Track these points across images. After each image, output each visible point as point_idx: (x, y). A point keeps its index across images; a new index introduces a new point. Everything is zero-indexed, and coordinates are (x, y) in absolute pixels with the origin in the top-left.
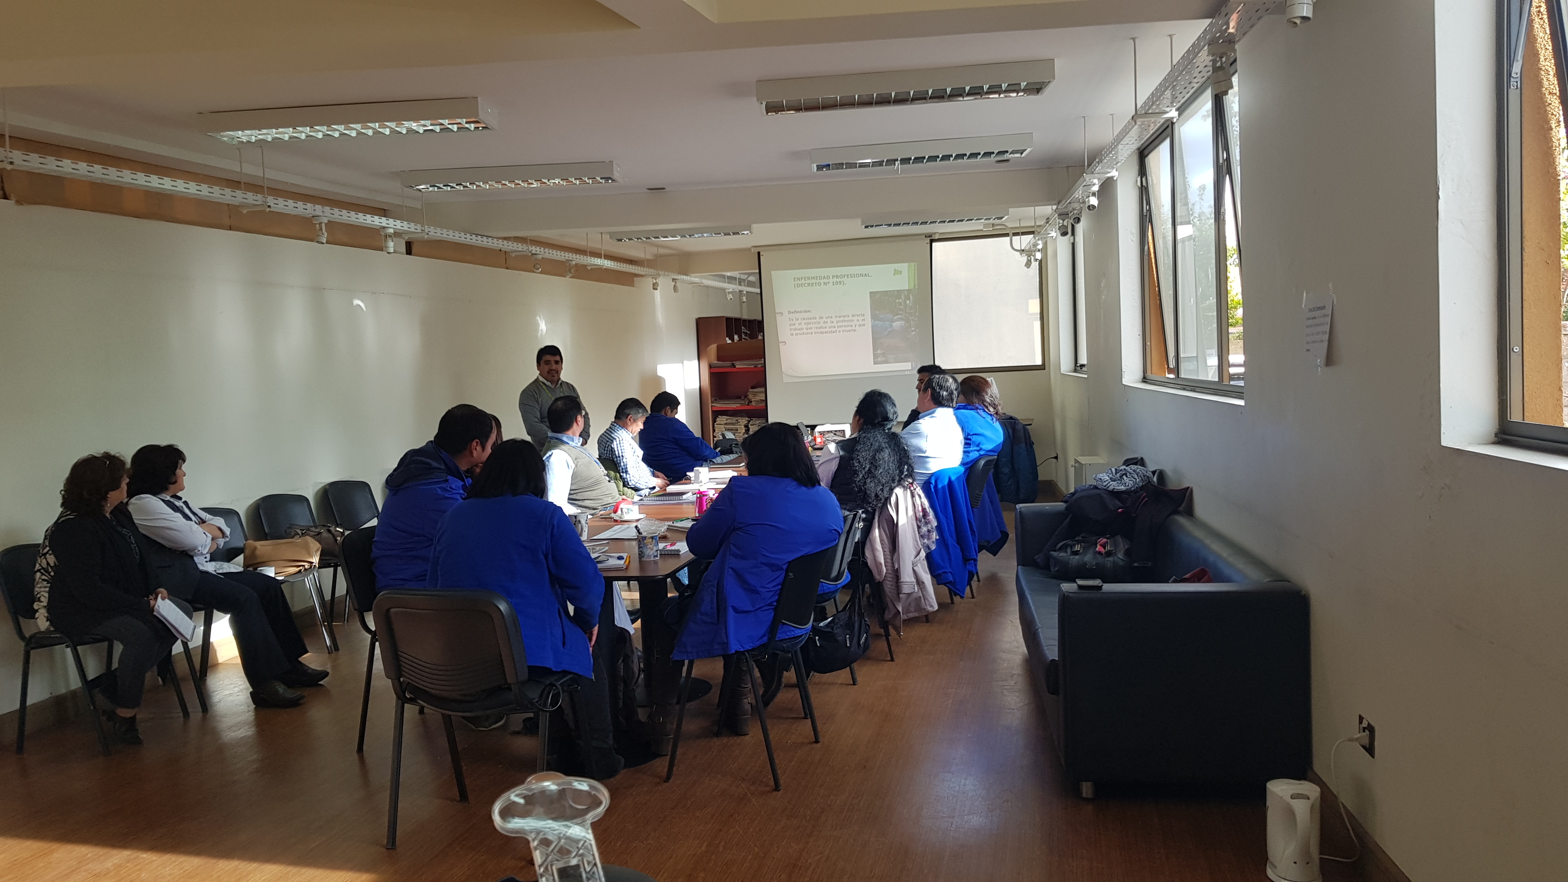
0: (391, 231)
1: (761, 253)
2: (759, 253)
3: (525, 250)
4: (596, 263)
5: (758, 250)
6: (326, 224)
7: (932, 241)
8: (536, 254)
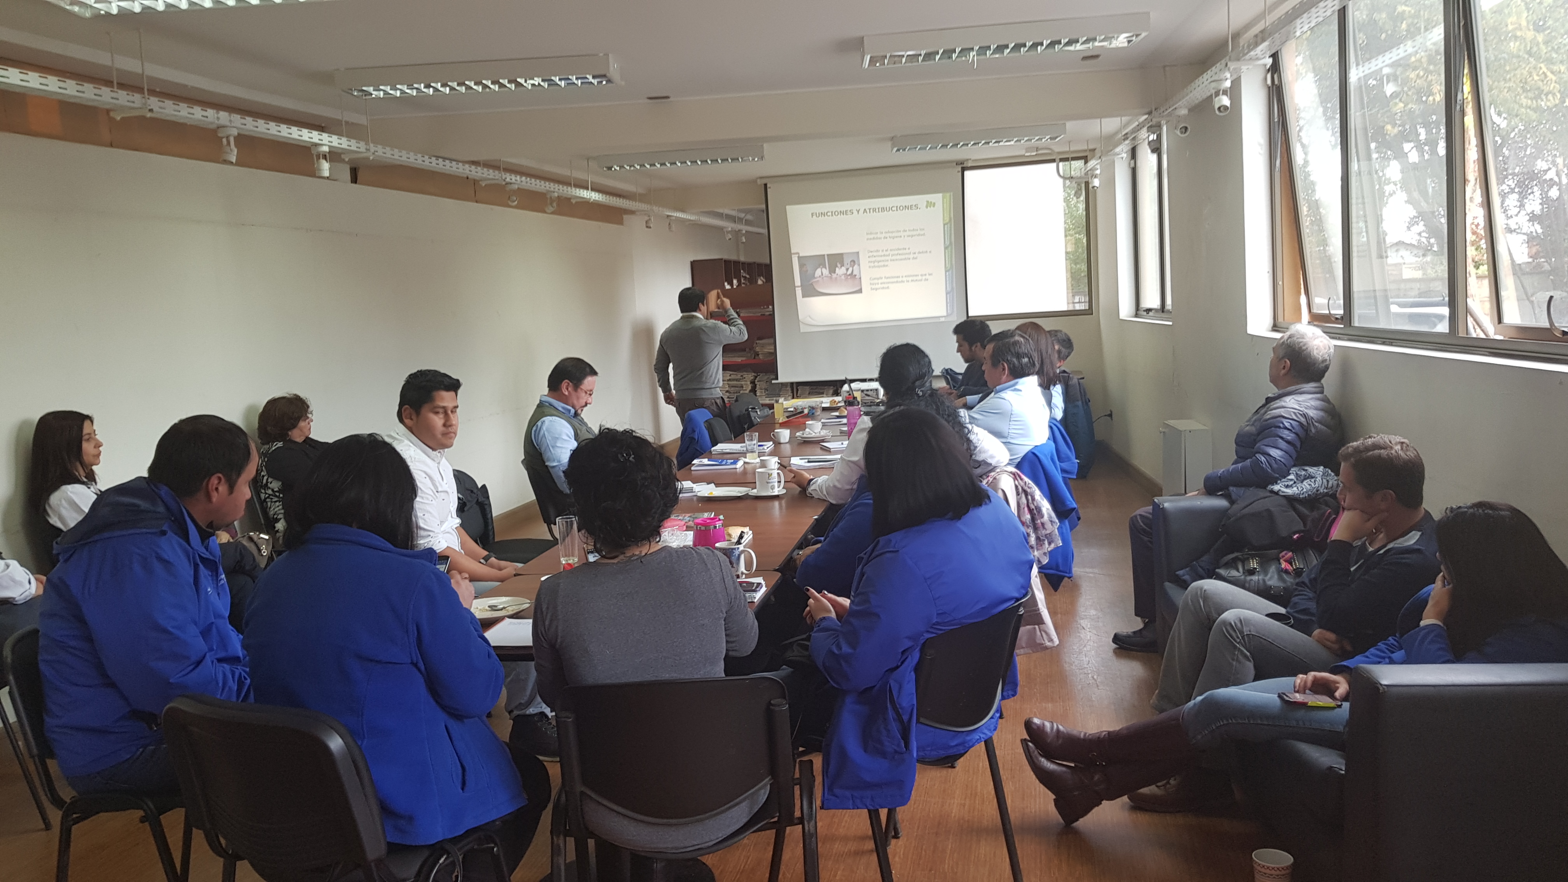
0: (326, 149)
1: (768, 186)
2: (766, 185)
3: (497, 177)
4: (582, 195)
5: (764, 181)
6: (235, 138)
7: (964, 169)
8: (511, 183)
